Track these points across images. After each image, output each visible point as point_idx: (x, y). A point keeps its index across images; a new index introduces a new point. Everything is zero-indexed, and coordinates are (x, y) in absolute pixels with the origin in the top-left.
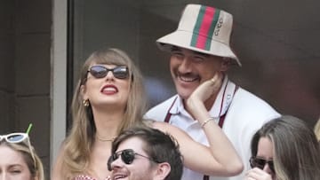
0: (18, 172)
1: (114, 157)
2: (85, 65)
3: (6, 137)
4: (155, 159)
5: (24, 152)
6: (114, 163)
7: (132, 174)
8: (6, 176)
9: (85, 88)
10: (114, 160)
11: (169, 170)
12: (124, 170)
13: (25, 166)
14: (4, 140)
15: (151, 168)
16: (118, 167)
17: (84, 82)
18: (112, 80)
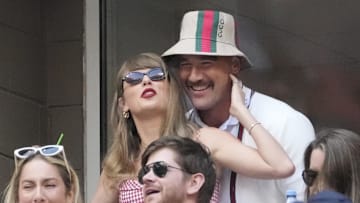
0: (54, 186)
1: (145, 170)
2: (118, 76)
3: (40, 149)
4: (188, 170)
5: (59, 166)
6: (146, 177)
7: (164, 188)
8: (41, 190)
9: (124, 100)
10: (146, 173)
11: (203, 181)
12: (156, 184)
13: (60, 179)
14: (38, 153)
15: (185, 180)
16: (151, 181)
17: (121, 94)
18: (150, 83)
